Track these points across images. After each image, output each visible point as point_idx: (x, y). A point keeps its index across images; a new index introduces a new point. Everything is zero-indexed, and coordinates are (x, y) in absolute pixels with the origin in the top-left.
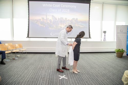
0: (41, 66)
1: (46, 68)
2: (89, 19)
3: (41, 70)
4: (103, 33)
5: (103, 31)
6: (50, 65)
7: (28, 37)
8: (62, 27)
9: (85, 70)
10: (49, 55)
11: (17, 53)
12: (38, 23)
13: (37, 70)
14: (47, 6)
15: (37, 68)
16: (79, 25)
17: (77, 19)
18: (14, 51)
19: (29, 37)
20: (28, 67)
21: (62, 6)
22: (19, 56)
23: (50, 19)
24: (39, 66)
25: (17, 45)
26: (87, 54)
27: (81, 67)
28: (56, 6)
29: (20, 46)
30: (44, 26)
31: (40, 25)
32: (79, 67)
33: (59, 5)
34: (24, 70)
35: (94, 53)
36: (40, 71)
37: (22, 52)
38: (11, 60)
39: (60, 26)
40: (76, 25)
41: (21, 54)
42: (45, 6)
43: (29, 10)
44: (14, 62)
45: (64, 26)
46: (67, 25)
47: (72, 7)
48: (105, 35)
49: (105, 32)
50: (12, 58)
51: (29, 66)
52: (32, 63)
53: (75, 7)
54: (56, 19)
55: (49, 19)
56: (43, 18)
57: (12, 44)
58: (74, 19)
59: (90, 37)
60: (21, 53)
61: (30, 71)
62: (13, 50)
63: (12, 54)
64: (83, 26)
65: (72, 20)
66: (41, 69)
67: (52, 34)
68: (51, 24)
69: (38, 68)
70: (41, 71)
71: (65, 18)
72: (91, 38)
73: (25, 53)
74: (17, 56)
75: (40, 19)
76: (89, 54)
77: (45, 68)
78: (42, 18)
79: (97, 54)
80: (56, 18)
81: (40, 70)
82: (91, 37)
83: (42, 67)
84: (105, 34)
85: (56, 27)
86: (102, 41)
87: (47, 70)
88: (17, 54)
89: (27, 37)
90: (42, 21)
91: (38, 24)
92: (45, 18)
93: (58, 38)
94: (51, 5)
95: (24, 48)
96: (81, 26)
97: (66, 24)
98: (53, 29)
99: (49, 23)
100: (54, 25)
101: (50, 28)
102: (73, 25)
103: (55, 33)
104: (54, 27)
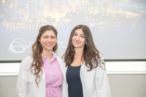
8: (54, 20)
39: (46, 14)
40: (109, 11)
45: (63, 15)
46: (74, 9)
68: (11, 6)
85: (31, 21)
96: (127, 13)
97: (71, 8)
98: (19, 26)
99: (4, 1)
100: (24, 10)
101: (6, 23)
102: (97, 12)
103: (29, 43)
104: (24, 21)
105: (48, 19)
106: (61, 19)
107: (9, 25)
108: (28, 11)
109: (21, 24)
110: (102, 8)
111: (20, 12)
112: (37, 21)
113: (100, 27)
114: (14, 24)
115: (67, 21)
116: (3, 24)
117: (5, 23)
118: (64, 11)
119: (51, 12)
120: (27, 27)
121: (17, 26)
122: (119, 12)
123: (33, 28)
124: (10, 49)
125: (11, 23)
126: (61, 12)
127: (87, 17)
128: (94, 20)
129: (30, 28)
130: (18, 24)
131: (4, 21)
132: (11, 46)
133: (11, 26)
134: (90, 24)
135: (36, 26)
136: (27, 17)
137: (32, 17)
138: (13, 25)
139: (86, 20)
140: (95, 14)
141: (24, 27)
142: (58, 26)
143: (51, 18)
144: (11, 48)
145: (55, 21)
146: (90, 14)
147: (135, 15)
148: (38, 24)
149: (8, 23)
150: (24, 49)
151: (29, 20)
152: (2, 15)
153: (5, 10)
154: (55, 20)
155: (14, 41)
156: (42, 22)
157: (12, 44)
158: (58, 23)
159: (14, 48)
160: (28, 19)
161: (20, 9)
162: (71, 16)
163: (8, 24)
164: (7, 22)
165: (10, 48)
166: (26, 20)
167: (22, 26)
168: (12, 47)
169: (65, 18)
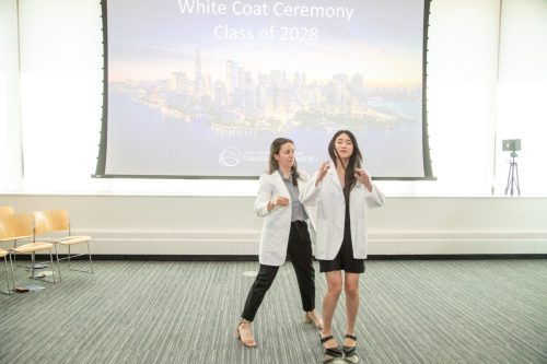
0: (166, 329)
1: (192, 337)
2: (425, 75)
3: (169, 348)
4: (505, 148)
5: (505, 143)
6: (213, 322)
7: (101, 171)
8: (279, 122)
9: (405, 351)
10: (209, 270)
11: (42, 258)
12: (155, 102)
13: (146, 348)
14: (201, 7)
15: (146, 341)
16: (370, 112)
17: (358, 78)
18: (22, 249)
19: (106, 173)
20: (100, 335)
21: (280, 9)
22: (48, 273)
23: (218, 82)
24: (156, 330)
25: (40, 217)
26: (416, 262)
27: (381, 334)
28: (247, 9)
29: (59, 223)
30: (188, 119)
31: (164, 110)
32: (373, 334)
33: (265, 6)
34: (76, 351)
35: (454, 263)
36: (161, 356)
37: (66, 252)
38: (8, 297)
39: (269, 113)
40: (353, 112)
41: (63, 266)
42: (190, 11)
43: (105, 29)
44: (23, 308)
45: (291, 116)
47: (330, 12)
48: (513, 164)
49: (513, 146)
50: (11, 288)
51: (105, 331)
52: (117, 315)
53: (350, 16)
54: (249, 80)
55: (210, 78)
56: (180, 76)
57: (11, 210)
58: (340, 77)
59: (428, 174)
60: (60, 256)
61: (106, 354)
62: (16, 244)
63: (10, 267)
64: (389, 113)
65: (331, 84)
66: (167, 342)
68: (223, 104)
69: (150, 341)
70: (166, 356)
71: (297, 75)
72: (435, 179)
73: (84, 258)
74: (40, 274)
75: (165, 82)
76: (423, 265)
77: (187, 339)
78: (174, 73)
79: (473, 263)
80: (248, 73)
81: (165, 348)
82: (434, 175)
83: (176, 332)
84: (514, 156)
85: (249, 124)
86: (500, 193)
87: (199, 348)
88: (38, 266)
89: (93, 176)
90: (174, 88)
91: (151, 106)
92: (191, 76)
93: (258, 178)
94: (222, 8)
95: (75, 234)
96: (378, 114)
97: (302, 106)
98: (232, 130)
99: (213, 98)
100: (239, 109)
101: (216, 127)
102: (337, 111)
104: (239, 123)
105: (271, 121)
106: (289, 120)
108: (245, 110)
109: (235, 128)
110: (345, 107)
111: (234, 111)
114: (226, 127)
115: (296, 123)
117: (214, 126)
118: (292, 111)
119: (275, 111)
121: (230, 131)
122: (367, 113)
125: (222, 127)
126: (288, 111)
127: (324, 120)
130: (231, 127)
131: (213, 124)
133: (222, 130)
135: (255, 129)
136: (243, 118)
137: (249, 118)
138: (224, 129)
140: (334, 115)
143: (275, 119)
146: (328, 115)
147: (390, 117)
148: (257, 127)
149: (219, 126)
151: (246, 123)
152: (211, 116)
153: (215, 109)
160: (244, 120)
161: (234, 107)
162: (301, 117)
163: (218, 128)
164: (217, 125)
166: (242, 121)
167: (236, 130)
169: (294, 120)
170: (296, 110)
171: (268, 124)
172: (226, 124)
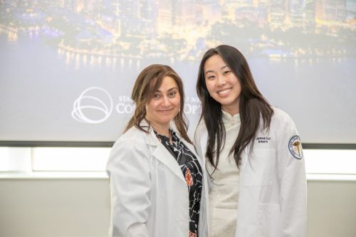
8: (182, 43)
30: (13, 35)
39: (163, 27)
40: (320, 22)
45: (204, 32)
46: (232, 17)
67: (87, 113)
68: (79, 9)
85: (126, 46)
97: (225, 13)
98: (96, 56)
100: (109, 19)
101: (66, 51)
103: (121, 99)
104: (110, 45)
105: (168, 40)
106: (200, 40)
107: (73, 55)
108: (119, 21)
109: (101, 53)
110: (304, 15)
111: (99, 22)
112: (140, 46)
113: (296, 61)
114: (85, 51)
116: (59, 51)
117: (62, 49)
118: (207, 22)
119: (174, 24)
120: (115, 59)
121: (92, 57)
122: (346, 25)
123: (131, 61)
124: (75, 114)
125: (78, 51)
126: (199, 23)
127: (264, 38)
128: (280, 44)
129: (122, 61)
130: (94, 51)
131: (61, 45)
132: (76, 106)
133: (78, 56)
134: (271, 55)
135: (138, 57)
136: (118, 35)
137: (128, 35)
138: (82, 55)
139: (261, 45)
140: (284, 30)
141: (108, 60)
142: (192, 58)
143: (174, 37)
144: (78, 111)
145: (185, 47)
146: (272, 30)
148: (142, 53)
149: (72, 49)
150: (108, 115)
151: (122, 44)
152: (57, 30)
153: (64, 17)
154: (185, 43)
155: (84, 95)
156: (152, 48)
157: (78, 100)
158: (192, 52)
159: (82, 110)
160: (119, 40)
161: (99, 15)
162: (223, 33)
163: (71, 52)
164: (68, 48)
165: (75, 110)
166: (115, 42)
167: (104, 57)
168: (79, 108)
169: (209, 38)
170: (212, 22)
171: (162, 47)
172: (84, 46)
